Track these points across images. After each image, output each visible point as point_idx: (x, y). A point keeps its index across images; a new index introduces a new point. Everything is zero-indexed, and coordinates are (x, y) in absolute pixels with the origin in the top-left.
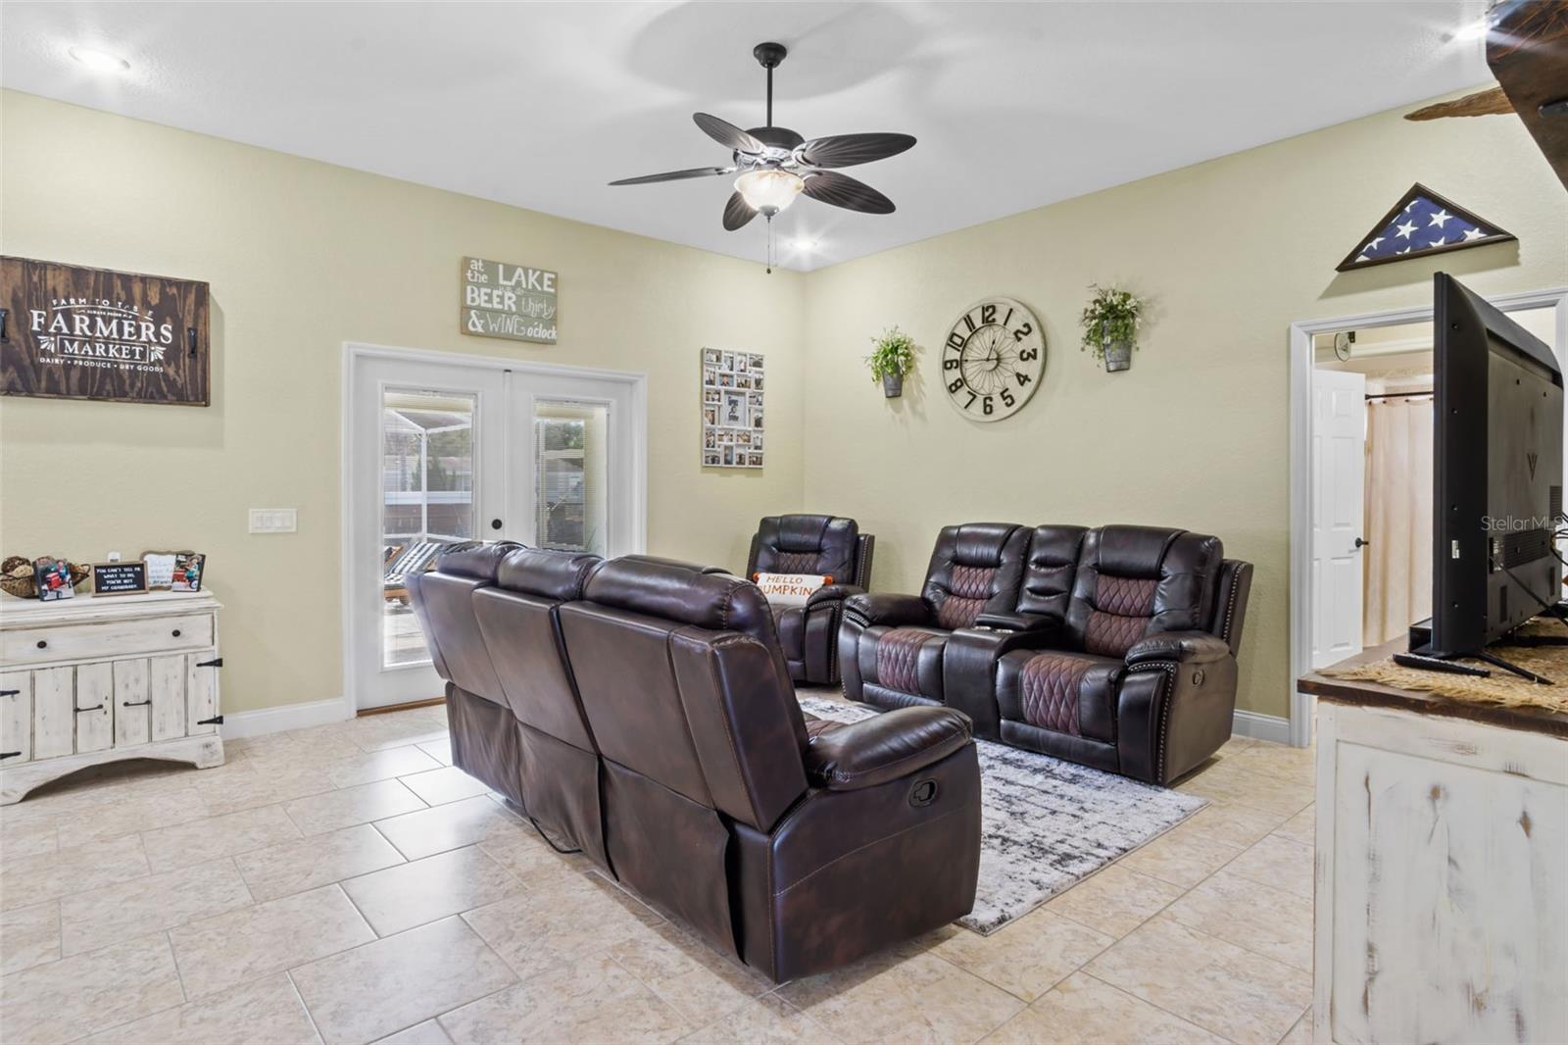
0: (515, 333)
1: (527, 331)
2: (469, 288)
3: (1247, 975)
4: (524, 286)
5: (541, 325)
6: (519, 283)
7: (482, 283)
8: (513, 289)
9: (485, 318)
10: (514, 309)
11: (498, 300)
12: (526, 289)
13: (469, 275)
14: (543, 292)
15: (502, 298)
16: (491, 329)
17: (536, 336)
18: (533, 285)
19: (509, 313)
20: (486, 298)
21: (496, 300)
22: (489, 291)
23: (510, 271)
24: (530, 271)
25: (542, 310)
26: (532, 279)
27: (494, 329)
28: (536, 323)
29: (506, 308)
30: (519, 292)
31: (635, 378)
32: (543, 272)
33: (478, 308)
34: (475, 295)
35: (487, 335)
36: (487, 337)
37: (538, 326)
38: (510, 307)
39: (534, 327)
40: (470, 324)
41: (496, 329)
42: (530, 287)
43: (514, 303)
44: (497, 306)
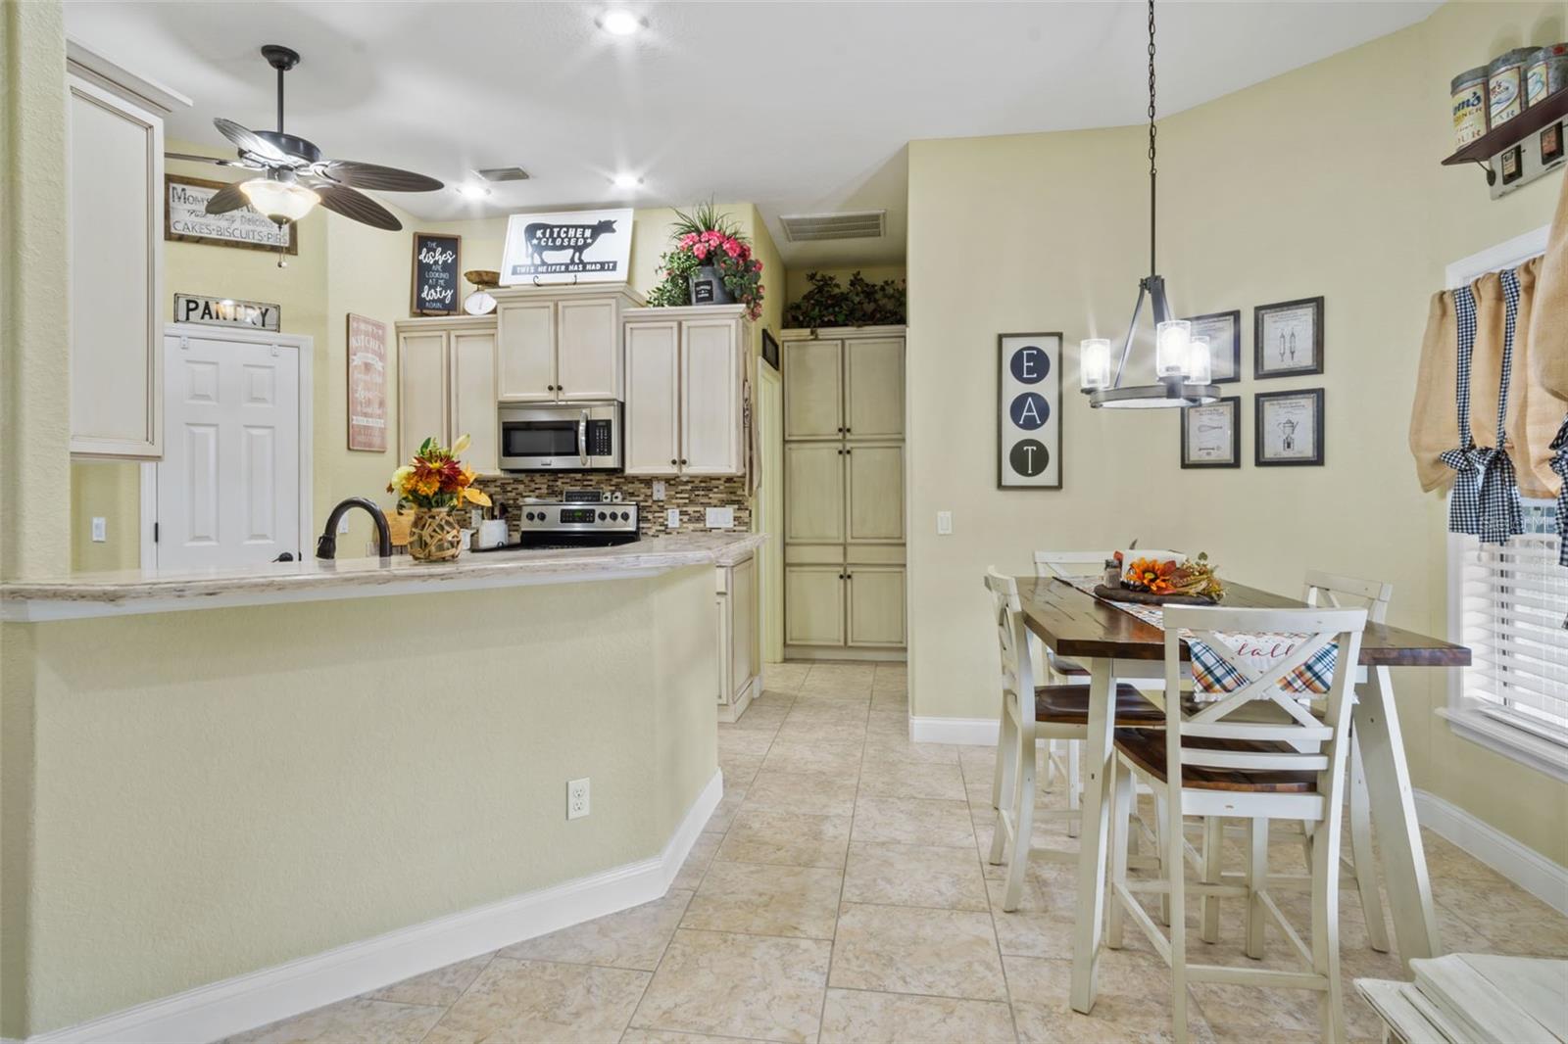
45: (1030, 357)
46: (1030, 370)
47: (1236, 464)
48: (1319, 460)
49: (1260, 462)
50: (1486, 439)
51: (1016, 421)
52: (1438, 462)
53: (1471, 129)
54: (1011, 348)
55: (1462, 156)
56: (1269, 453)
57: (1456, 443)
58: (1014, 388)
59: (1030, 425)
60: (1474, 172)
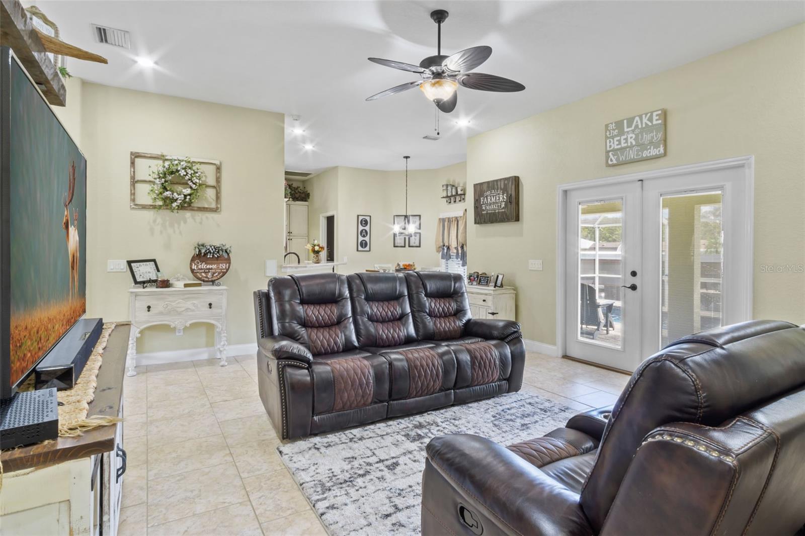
0: (635, 157)
1: (642, 153)
2: (608, 141)
3: (182, 503)
4: (640, 127)
5: (652, 147)
6: (637, 126)
7: (615, 135)
8: (633, 131)
9: (617, 154)
10: (634, 143)
11: (625, 141)
12: (642, 128)
13: (608, 133)
14: (653, 125)
15: (626, 139)
16: (621, 159)
17: (648, 155)
18: (646, 123)
19: (631, 147)
20: (617, 143)
21: (623, 141)
22: (619, 138)
23: (630, 121)
24: (644, 116)
25: (653, 137)
26: (645, 120)
27: (622, 159)
28: (649, 147)
29: (629, 145)
30: (637, 131)
31: (744, 162)
32: (652, 113)
33: (614, 150)
34: (611, 144)
35: (619, 164)
36: (619, 165)
37: (650, 148)
38: (631, 143)
39: (647, 150)
40: (609, 160)
41: (624, 159)
42: (644, 126)
43: (634, 139)
44: (623, 145)
45: (364, 221)
46: (364, 224)
47: (405, 247)
48: (420, 246)
49: (409, 246)
50: (446, 244)
51: (361, 235)
52: (439, 247)
53: (445, 194)
54: (361, 218)
55: (443, 197)
56: (411, 245)
57: (442, 244)
58: (361, 228)
59: (364, 236)
60: (445, 200)
